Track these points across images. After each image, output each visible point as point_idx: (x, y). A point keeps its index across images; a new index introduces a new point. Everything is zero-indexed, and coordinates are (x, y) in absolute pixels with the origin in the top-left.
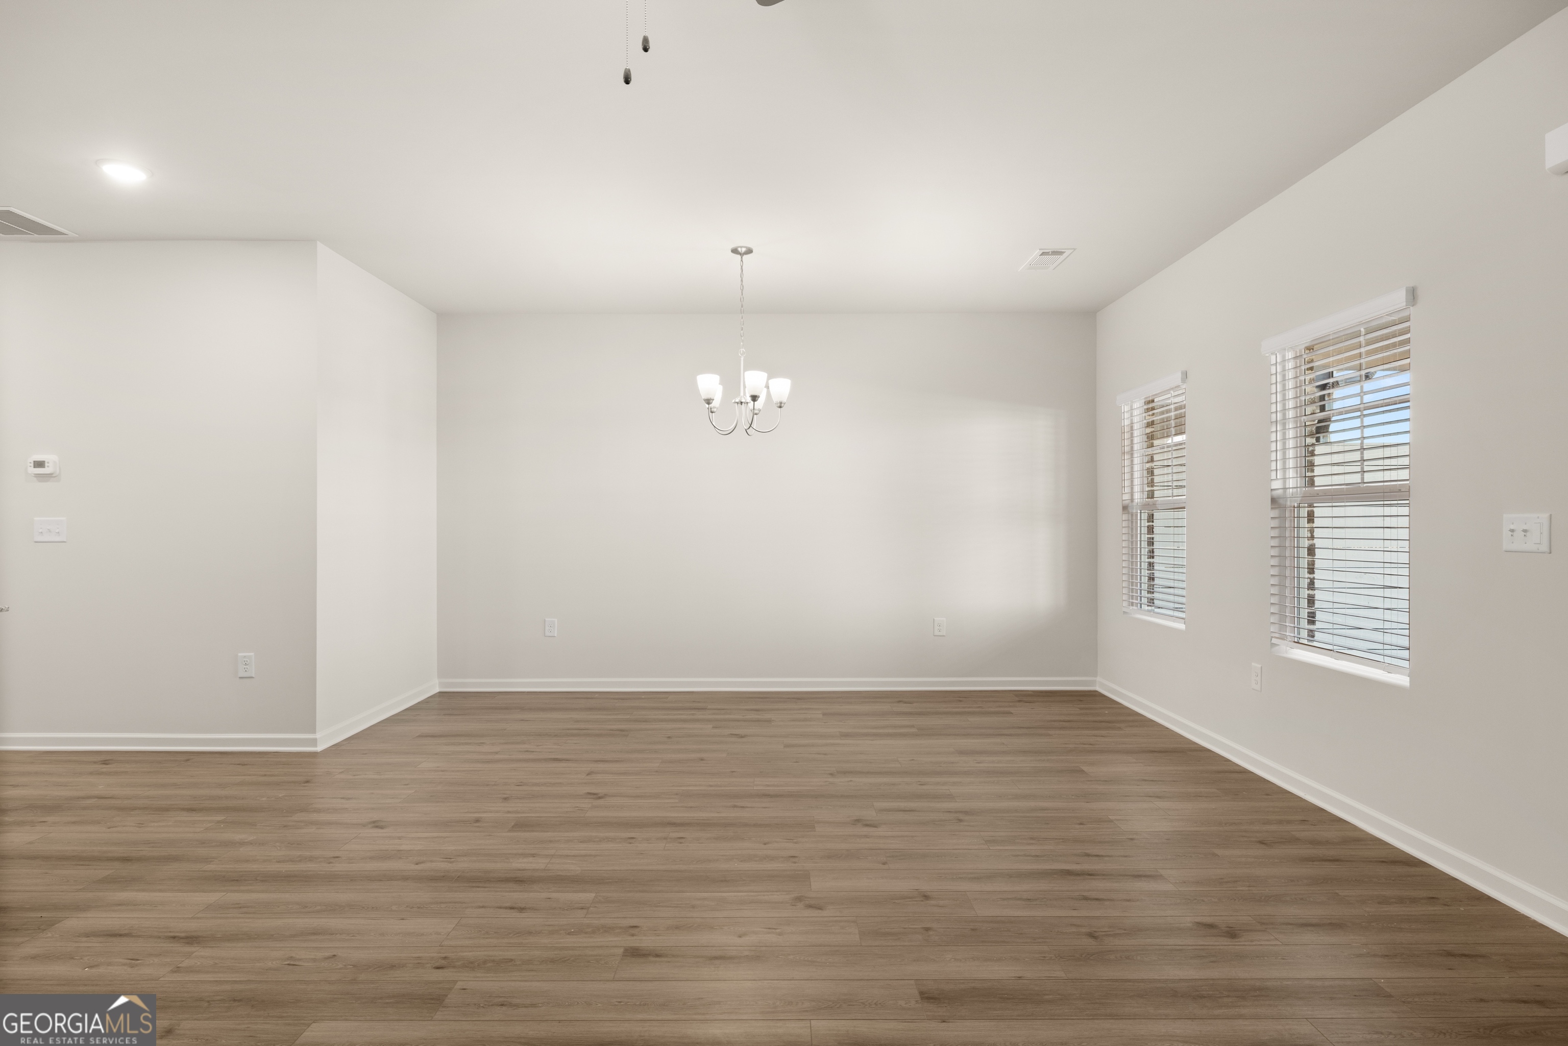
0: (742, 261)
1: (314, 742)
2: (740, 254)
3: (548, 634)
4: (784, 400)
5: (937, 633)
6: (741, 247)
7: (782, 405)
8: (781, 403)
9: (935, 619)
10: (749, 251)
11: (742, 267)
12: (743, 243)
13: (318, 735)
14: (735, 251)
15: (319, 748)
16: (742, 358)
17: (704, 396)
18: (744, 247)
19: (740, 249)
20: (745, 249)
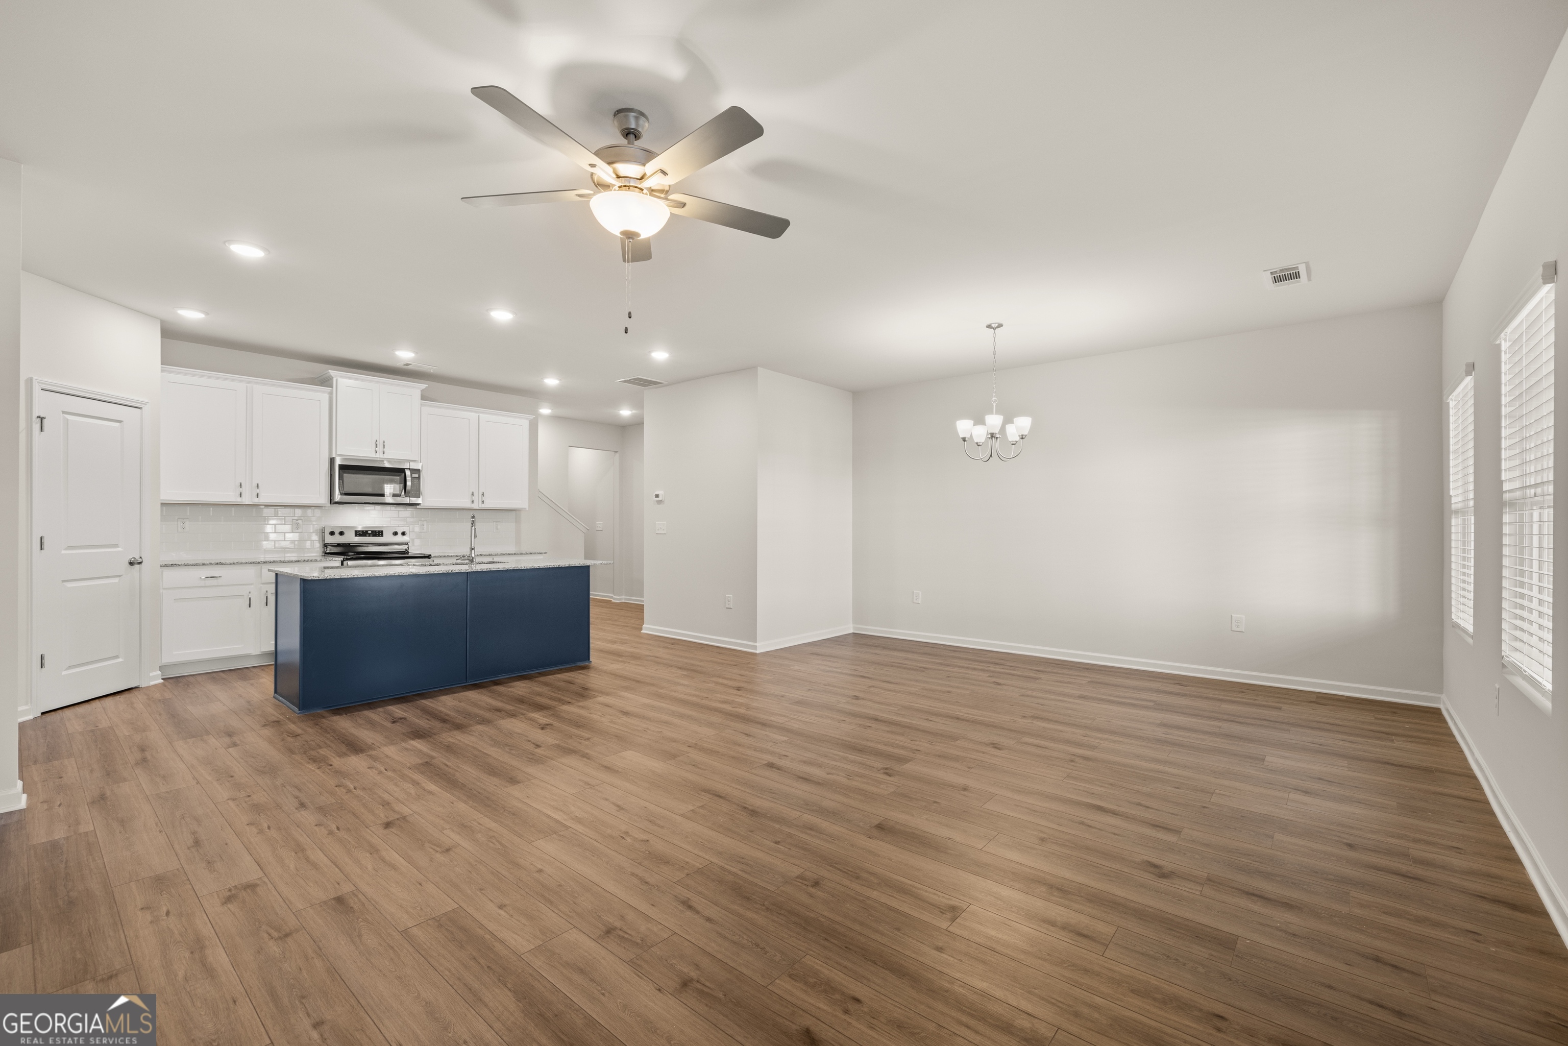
0: (995, 333)
1: (755, 647)
2: (993, 328)
3: (915, 601)
4: (1025, 433)
5: (1234, 628)
6: (994, 323)
7: (1024, 437)
8: (1022, 435)
9: (1233, 615)
10: (1000, 326)
11: (995, 338)
12: (994, 321)
13: (758, 644)
14: (989, 326)
15: (758, 652)
16: (994, 405)
17: (961, 436)
18: (996, 323)
19: (993, 325)
20: (997, 325)
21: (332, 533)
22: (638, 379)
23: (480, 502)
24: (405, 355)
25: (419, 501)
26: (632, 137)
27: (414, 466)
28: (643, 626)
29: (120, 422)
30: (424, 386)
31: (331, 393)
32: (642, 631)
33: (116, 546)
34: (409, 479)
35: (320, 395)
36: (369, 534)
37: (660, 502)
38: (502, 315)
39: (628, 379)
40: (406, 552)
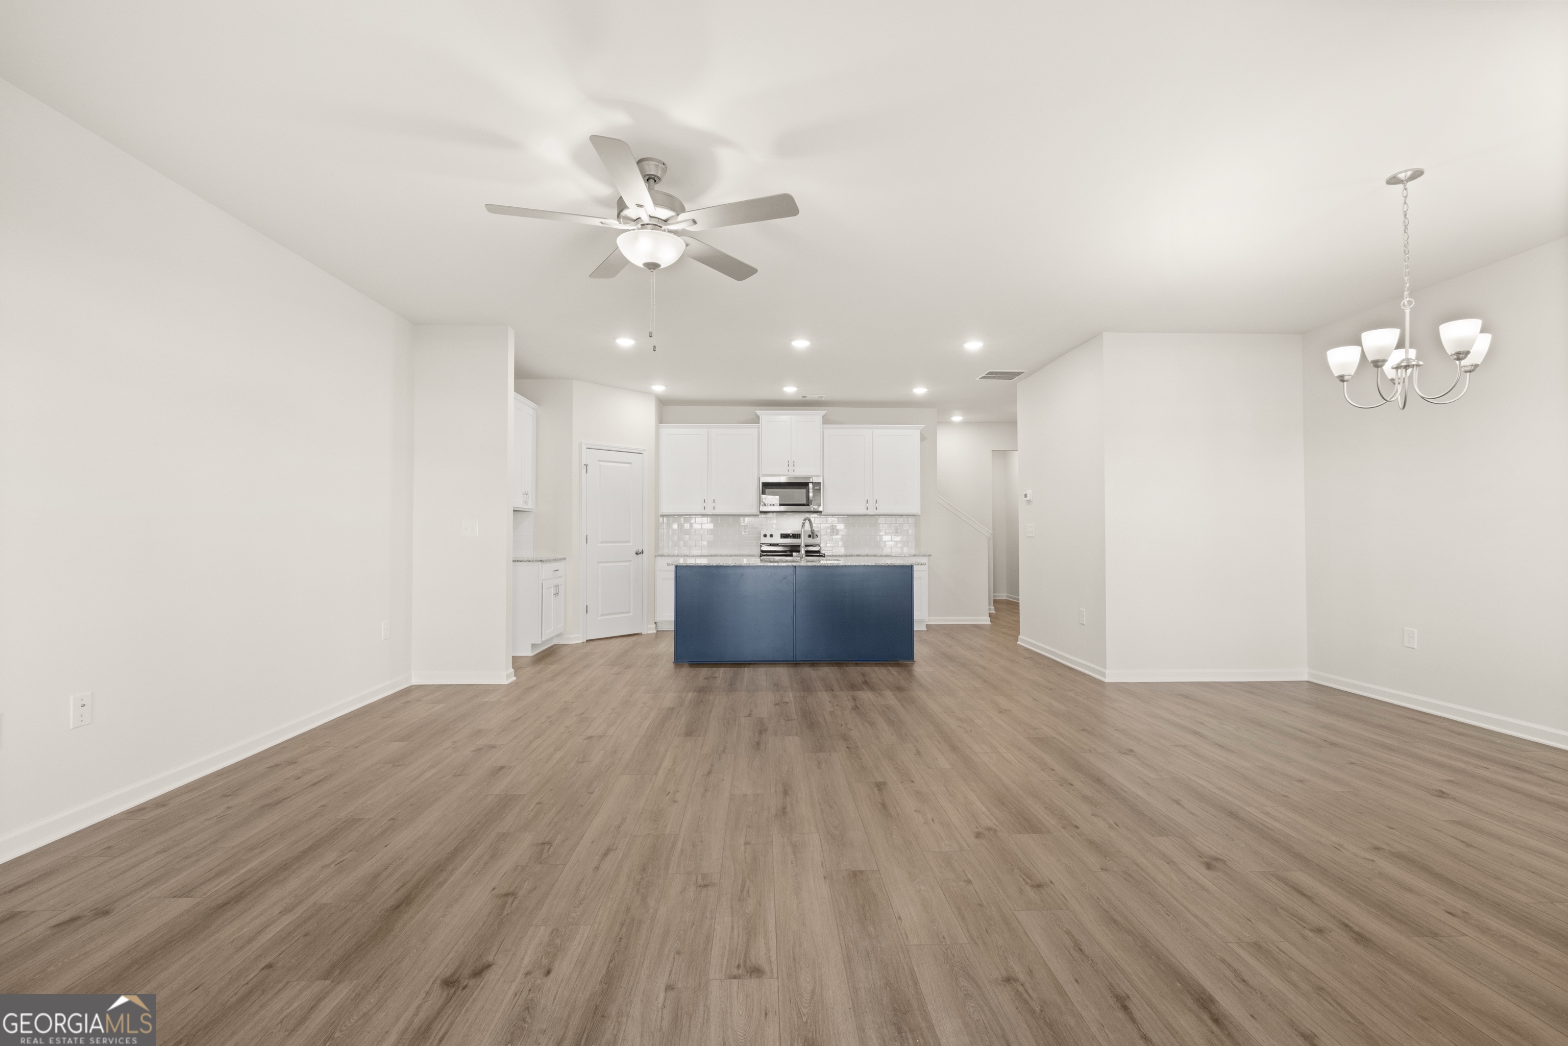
0: (1407, 188)
1: (1104, 675)
2: (1402, 182)
3: (1407, 644)
6: (1401, 173)
10: (1417, 174)
11: (1409, 197)
12: (1402, 169)
14: (1393, 181)
15: (1107, 680)
16: (1407, 312)
18: (1406, 171)
19: (1402, 176)
20: (1409, 173)
21: (765, 536)
22: (990, 373)
23: (875, 508)
24: (790, 390)
25: (821, 509)
26: (652, 181)
27: (815, 480)
28: (1019, 637)
29: (630, 463)
30: (824, 412)
31: (759, 428)
32: (1018, 642)
33: (628, 542)
34: (811, 490)
35: (750, 431)
36: (791, 536)
37: (1029, 502)
38: (801, 344)
39: (984, 375)
40: (819, 552)
